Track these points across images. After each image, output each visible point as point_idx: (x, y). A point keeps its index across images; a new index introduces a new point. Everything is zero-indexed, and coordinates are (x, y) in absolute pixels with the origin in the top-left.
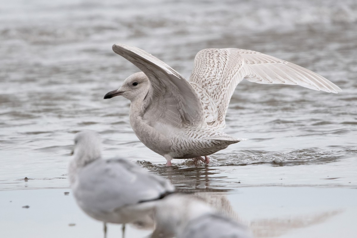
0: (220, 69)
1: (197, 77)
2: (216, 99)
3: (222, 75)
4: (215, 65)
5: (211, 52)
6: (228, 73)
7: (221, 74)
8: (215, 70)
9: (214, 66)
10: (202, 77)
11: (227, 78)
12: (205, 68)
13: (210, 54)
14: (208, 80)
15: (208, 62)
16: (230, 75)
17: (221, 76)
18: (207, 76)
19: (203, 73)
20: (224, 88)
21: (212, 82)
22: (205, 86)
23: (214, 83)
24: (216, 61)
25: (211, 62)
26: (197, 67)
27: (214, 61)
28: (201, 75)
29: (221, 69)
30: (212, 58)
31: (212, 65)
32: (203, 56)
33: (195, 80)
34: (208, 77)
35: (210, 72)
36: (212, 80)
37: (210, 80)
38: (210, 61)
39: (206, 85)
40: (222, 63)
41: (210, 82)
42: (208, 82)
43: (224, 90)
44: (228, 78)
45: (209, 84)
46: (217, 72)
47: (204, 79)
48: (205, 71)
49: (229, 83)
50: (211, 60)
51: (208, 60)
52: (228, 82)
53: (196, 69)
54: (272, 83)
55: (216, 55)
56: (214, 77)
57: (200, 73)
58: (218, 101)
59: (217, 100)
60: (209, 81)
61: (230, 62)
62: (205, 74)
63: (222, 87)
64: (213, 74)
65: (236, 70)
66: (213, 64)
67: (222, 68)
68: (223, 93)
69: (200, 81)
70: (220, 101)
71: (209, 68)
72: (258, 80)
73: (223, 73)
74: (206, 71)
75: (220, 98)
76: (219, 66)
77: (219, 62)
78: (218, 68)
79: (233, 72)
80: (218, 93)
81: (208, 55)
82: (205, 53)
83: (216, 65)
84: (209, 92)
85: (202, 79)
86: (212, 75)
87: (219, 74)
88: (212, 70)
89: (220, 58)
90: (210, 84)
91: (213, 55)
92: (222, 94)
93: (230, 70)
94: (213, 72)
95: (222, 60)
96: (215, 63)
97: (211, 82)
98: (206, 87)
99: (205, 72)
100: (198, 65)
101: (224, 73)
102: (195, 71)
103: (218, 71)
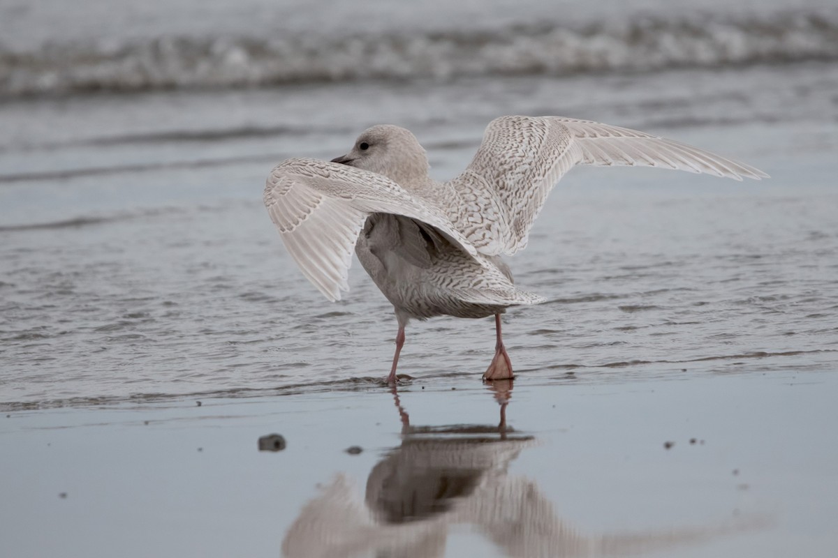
0: (533, 145)
1: (490, 155)
2: (519, 197)
3: (536, 156)
4: (524, 140)
5: (515, 120)
6: (548, 153)
7: (534, 153)
8: (524, 146)
9: (522, 141)
10: (500, 156)
11: (546, 160)
12: (506, 142)
13: (514, 122)
14: (509, 162)
15: (511, 135)
16: (551, 157)
17: (534, 157)
18: (510, 154)
19: (501, 150)
20: (537, 177)
21: (516, 167)
22: (503, 174)
23: (518, 170)
24: (526, 134)
25: (516, 135)
26: (490, 141)
27: (522, 134)
28: (499, 153)
29: (535, 147)
30: (519, 129)
31: (518, 140)
32: (501, 126)
33: (485, 160)
34: (510, 157)
35: (514, 149)
36: (517, 164)
37: (513, 164)
38: (515, 132)
39: (505, 170)
40: (537, 138)
41: (512, 167)
42: (509, 168)
43: (535, 181)
44: (548, 161)
45: (510, 170)
46: (528, 151)
47: (502, 160)
48: (505, 147)
49: (548, 169)
50: (517, 131)
51: (511, 132)
52: (548, 166)
53: (488, 144)
54: (632, 164)
55: (525, 124)
56: (520, 159)
57: (495, 150)
58: (521, 202)
59: (520, 199)
60: (511, 165)
61: (551, 137)
62: (505, 151)
63: (534, 176)
64: (521, 152)
65: (561, 150)
66: (521, 138)
67: (537, 146)
68: (534, 186)
69: (496, 162)
70: (524, 201)
71: (514, 143)
72: (605, 163)
73: (537, 153)
74: (508, 147)
75: (526, 196)
76: (531, 142)
77: (531, 135)
78: (529, 144)
79: (556, 152)
80: (524, 186)
81: (511, 124)
82: (505, 121)
83: (527, 139)
84: (508, 185)
85: (499, 159)
86: (517, 155)
87: (531, 154)
88: (518, 146)
89: (534, 131)
90: (511, 172)
91: (520, 123)
92: (532, 188)
93: (551, 149)
94: (520, 150)
95: (537, 133)
96: (525, 137)
97: (514, 167)
98: (503, 176)
99: (506, 149)
100: (492, 138)
101: (539, 152)
102: (487, 147)
103: (529, 149)
